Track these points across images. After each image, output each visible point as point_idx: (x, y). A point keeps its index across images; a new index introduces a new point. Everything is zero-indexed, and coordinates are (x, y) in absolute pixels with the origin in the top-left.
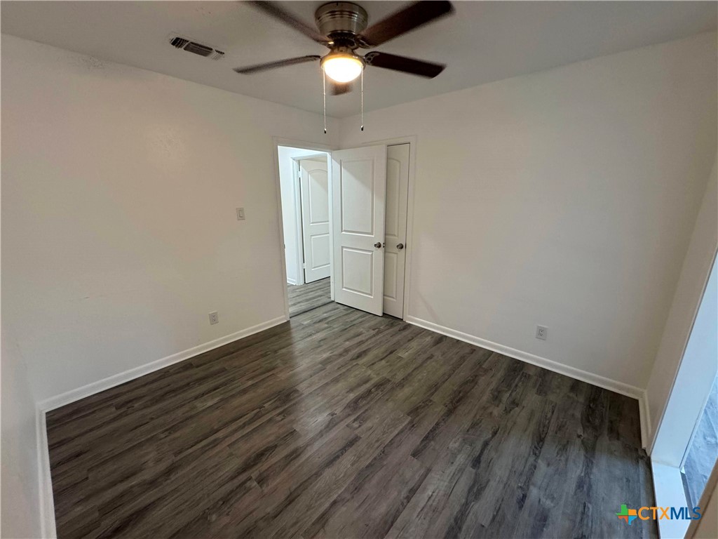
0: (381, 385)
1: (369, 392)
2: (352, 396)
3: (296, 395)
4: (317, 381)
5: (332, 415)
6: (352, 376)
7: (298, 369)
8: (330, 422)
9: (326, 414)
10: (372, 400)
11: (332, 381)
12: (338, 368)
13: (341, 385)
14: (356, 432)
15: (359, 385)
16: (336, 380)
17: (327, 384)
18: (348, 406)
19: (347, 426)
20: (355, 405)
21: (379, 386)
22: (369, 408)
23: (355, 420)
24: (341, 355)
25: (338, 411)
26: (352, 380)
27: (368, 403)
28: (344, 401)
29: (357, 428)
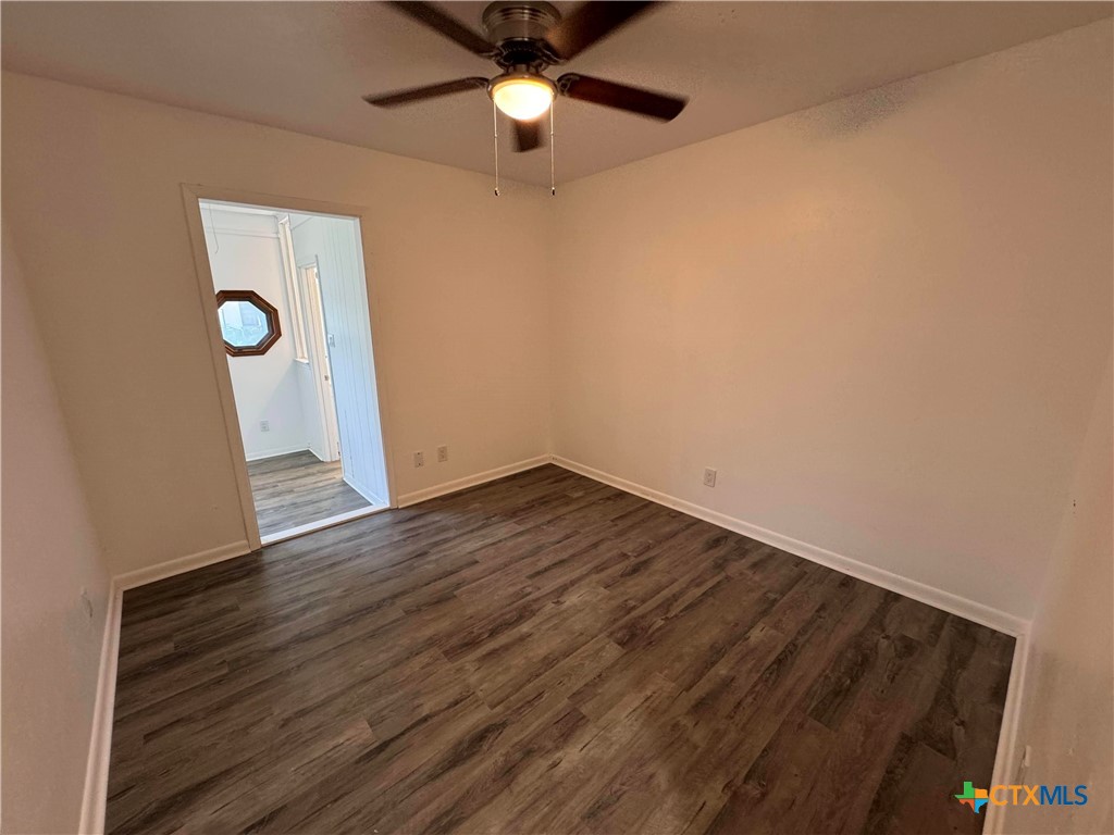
0: (467, 644)
1: (493, 633)
2: (525, 628)
3: (619, 635)
4: (587, 662)
5: (558, 602)
6: (513, 671)
7: (636, 704)
8: (562, 594)
9: (567, 603)
10: (495, 620)
11: (557, 660)
12: (540, 695)
13: (540, 650)
14: (530, 582)
15: (506, 648)
16: (549, 662)
17: (566, 655)
18: (533, 613)
19: (539, 589)
20: (524, 614)
21: (471, 644)
22: (502, 608)
23: (530, 593)
24: (528, 752)
25: (549, 607)
26: (517, 662)
27: (502, 615)
28: (538, 622)
29: (529, 586)
